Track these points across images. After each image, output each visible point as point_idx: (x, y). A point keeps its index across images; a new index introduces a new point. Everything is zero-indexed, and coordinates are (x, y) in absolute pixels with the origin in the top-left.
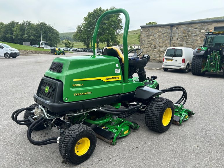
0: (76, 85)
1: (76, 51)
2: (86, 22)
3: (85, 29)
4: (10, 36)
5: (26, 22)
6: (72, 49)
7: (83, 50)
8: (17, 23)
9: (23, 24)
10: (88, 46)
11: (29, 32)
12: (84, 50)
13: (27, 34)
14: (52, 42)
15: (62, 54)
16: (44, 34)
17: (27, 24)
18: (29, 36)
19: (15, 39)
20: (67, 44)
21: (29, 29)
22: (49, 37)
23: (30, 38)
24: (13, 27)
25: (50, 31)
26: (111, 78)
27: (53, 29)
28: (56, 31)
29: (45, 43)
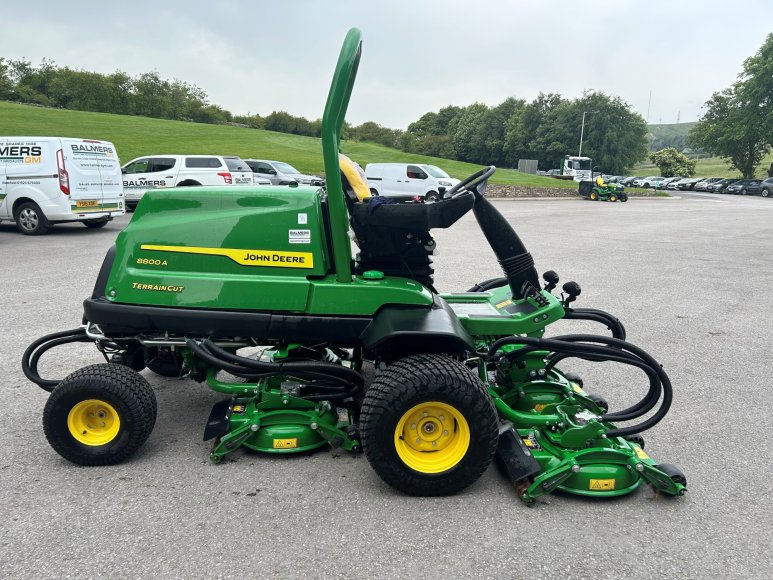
0: (146, 261)
1: (692, 188)
2: (752, 76)
3: (744, 103)
4: (495, 142)
5: (546, 98)
6: (676, 184)
7: (720, 185)
8: (522, 102)
9: (535, 104)
10: (748, 170)
11: (548, 130)
12: (725, 186)
13: (542, 134)
14: (617, 159)
15: (613, 199)
16: (594, 133)
17: (548, 104)
18: (548, 143)
19: (507, 152)
20: (669, 165)
21: (551, 118)
22: (610, 142)
23: (549, 149)
24: (508, 117)
25: (614, 120)
26: (269, 257)
27: (627, 113)
28: (638, 119)
29: (581, 162)
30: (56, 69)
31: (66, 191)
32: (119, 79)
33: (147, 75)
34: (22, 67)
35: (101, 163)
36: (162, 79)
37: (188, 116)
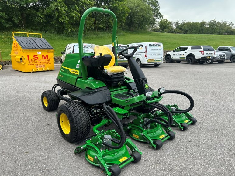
30: (186, 23)
31: (146, 56)
32: (203, 23)
33: (212, 21)
34: (177, 23)
35: (157, 49)
36: (217, 21)
37: (225, 33)
